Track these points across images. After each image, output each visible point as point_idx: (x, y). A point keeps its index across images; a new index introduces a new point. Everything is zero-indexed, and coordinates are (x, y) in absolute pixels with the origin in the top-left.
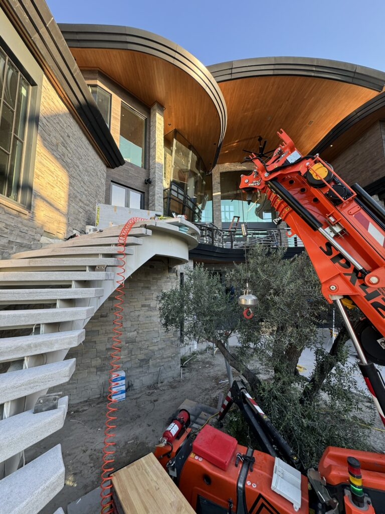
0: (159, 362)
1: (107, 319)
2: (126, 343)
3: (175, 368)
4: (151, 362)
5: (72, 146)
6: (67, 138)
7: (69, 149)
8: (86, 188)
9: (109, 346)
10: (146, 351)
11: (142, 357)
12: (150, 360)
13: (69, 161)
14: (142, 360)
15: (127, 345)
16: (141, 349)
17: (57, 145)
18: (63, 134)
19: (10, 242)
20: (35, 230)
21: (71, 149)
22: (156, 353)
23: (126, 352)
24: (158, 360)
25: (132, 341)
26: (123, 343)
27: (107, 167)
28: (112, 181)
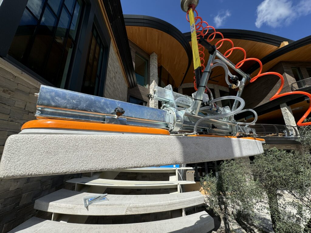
6: (116, 74)
7: (116, 80)
13: (116, 87)
17: (112, 78)
27: (128, 88)
28: (130, 96)
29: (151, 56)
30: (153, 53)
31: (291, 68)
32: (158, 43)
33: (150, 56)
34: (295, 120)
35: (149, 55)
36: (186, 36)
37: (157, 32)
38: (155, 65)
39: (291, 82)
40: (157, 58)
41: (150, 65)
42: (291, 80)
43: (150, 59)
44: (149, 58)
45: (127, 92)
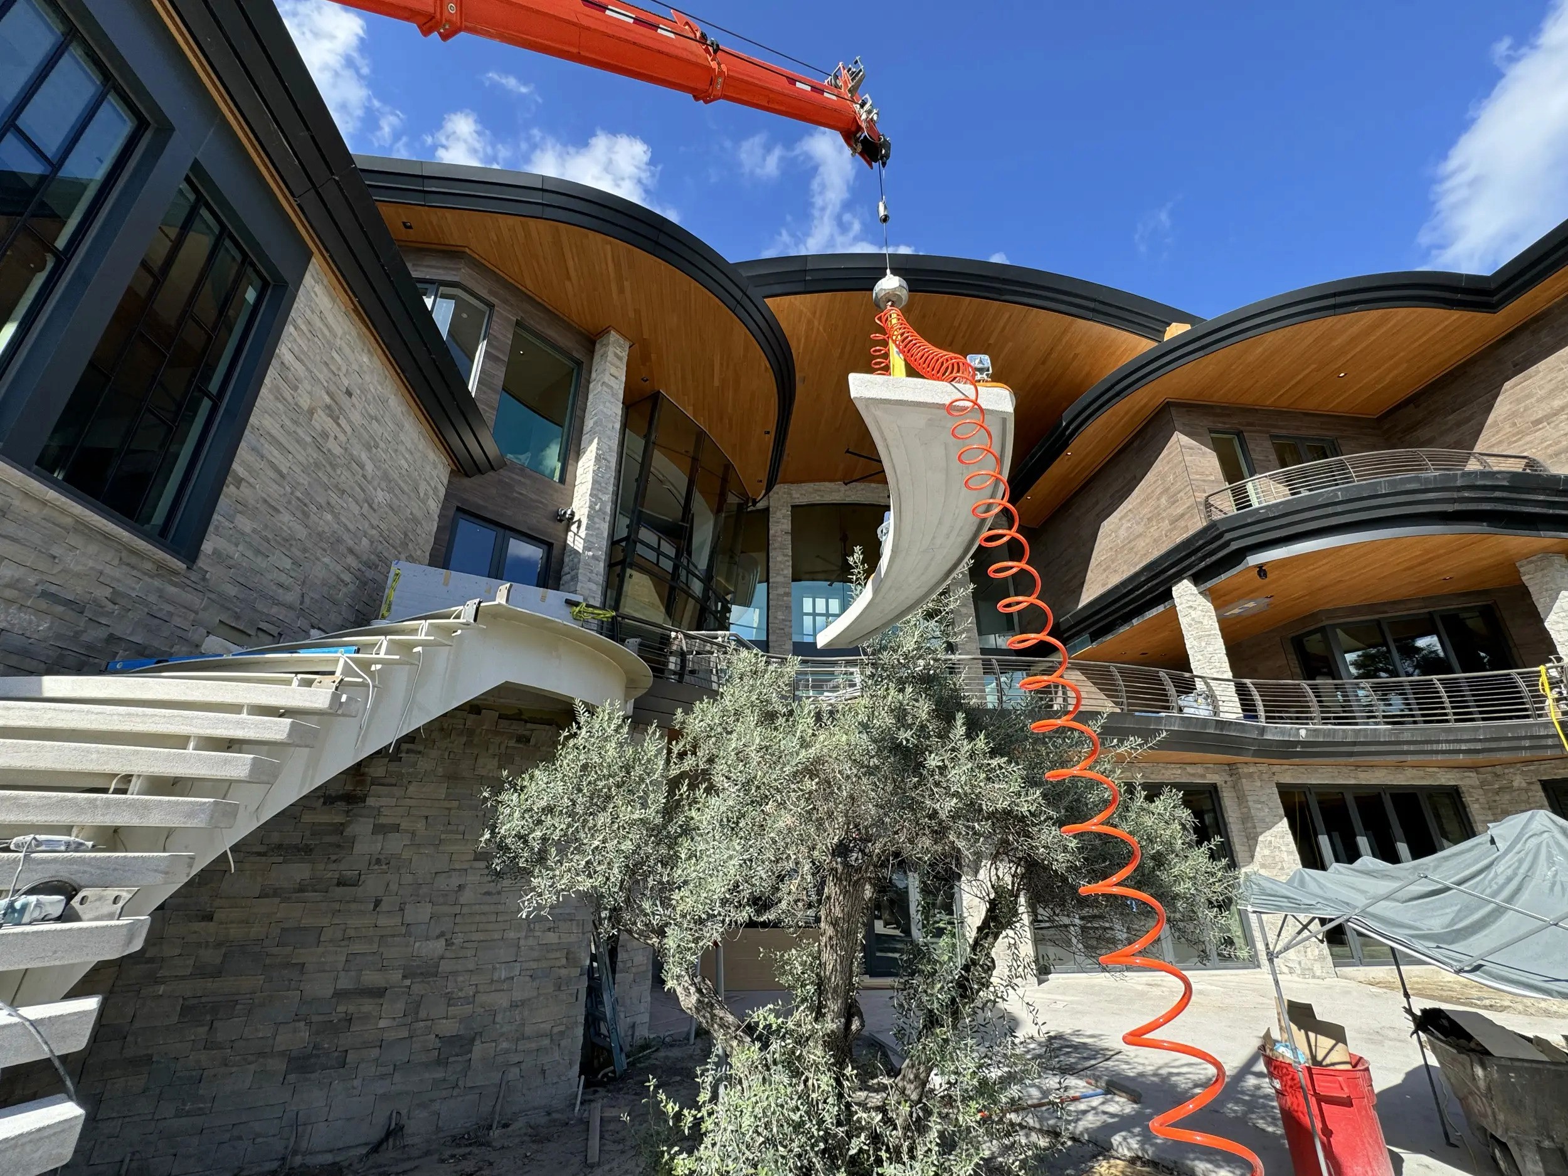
0: (507, 1052)
1: (359, 891)
2: (405, 977)
3: (559, 1077)
4: (478, 1049)
5: (356, 417)
6: (343, 399)
7: (343, 422)
8: (375, 522)
9: (345, 983)
10: (468, 1009)
11: (449, 1027)
12: (477, 1042)
13: (337, 451)
14: (448, 1041)
15: (408, 982)
16: (450, 1000)
17: (311, 412)
18: (333, 388)
19: (112, 639)
20: (192, 616)
21: (349, 422)
22: (498, 1019)
23: (400, 1006)
24: (505, 1045)
25: (427, 971)
26: (396, 976)
27: (452, 471)
28: (459, 509)
29: (598, 346)
30: (605, 332)
31: (1211, 431)
32: (621, 291)
33: (593, 343)
34: (1228, 654)
35: (591, 341)
36: (745, 273)
37: (609, 247)
38: (612, 382)
39: (1205, 492)
40: (625, 355)
41: (589, 382)
42: (1204, 481)
43: (592, 358)
44: (591, 352)
45: (442, 492)
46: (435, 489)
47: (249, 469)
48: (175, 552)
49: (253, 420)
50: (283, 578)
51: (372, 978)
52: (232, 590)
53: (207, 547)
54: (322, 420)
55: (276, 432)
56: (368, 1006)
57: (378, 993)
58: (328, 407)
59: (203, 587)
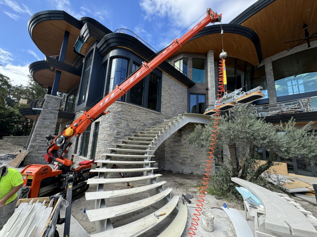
1: (183, 146)
2: (190, 156)
4: (200, 166)
9: (184, 156)
10: (198, 161)
11: (196, 163)
13: (171, 93)
14: (196, 165)
16: (196, 160)
17: (167, 90)
18: (169, 86)
21: (172, 89)
22: (203, 163)
23: (190, 160)
27: (188, 88)
28: (190, 93)
33: (206, 55)
45: (187, 92)
46: (186, 92)
47: (163, 100)
48: (159, 112)
49: (162, 95)
50: (169, 111)
51: (187, 156)
52: (165, 114)
53: (161, 110)
54: (169, 91)
55: (164, 95)
56: (187, 159)
57: (188, 158)
58: (169, 89)
59: (162, 115)
